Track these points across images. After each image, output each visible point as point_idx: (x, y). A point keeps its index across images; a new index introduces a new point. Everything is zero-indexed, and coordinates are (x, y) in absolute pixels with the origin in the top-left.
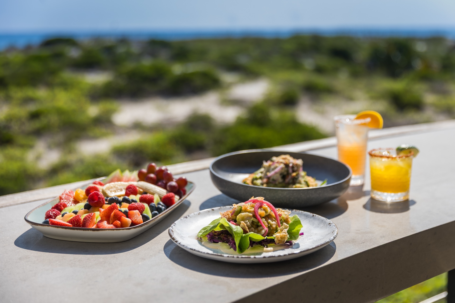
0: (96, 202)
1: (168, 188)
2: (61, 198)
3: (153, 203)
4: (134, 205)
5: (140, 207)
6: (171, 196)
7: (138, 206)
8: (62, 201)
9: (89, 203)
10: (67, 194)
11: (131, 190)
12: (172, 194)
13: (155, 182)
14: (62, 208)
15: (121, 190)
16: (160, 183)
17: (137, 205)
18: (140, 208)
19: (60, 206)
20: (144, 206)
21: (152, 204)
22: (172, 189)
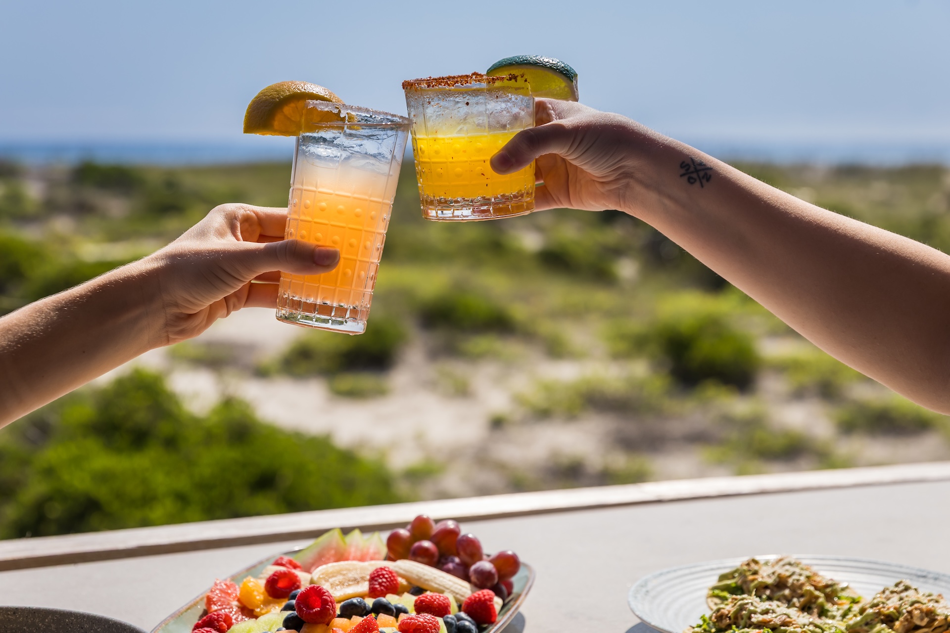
0: (318, 610)
1: (473, 578)
2: (210, 601)
3: (450, 616)
4: (417, 620)
5: (430, 625)
6: (487, 597)
7: (426, 622)
8: (214, 608)
9: (300, 614)
10: (222, 591)
11: (383, 582)
12: (487, 593)
13: (438, 561)
14: (222, 625)
15: (356, 581)
16: (451, 566)
17: (422, 620)
18: (430, 627)
19: (218, 621)
20: (437, 622)
21: (448, 617)
22: (483, 580)
